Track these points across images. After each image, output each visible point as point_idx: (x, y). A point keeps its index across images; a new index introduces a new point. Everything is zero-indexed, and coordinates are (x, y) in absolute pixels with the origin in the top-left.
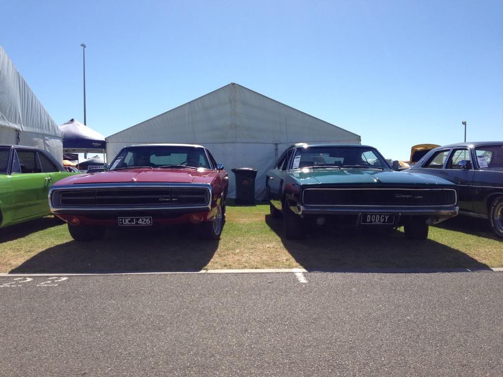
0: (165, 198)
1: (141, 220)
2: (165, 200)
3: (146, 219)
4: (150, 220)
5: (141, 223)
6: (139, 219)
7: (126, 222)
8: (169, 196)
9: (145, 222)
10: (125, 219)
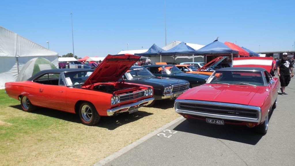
0: (232, 112)
1: (218, 121)
2: (231, 113)
3: (221, 121)
4: (223, 122)
5: (218, 123)
6: (217, 121)
7: (210, 121)
8: (234, 111)
9: (220, 123)
10: (209, 120)
